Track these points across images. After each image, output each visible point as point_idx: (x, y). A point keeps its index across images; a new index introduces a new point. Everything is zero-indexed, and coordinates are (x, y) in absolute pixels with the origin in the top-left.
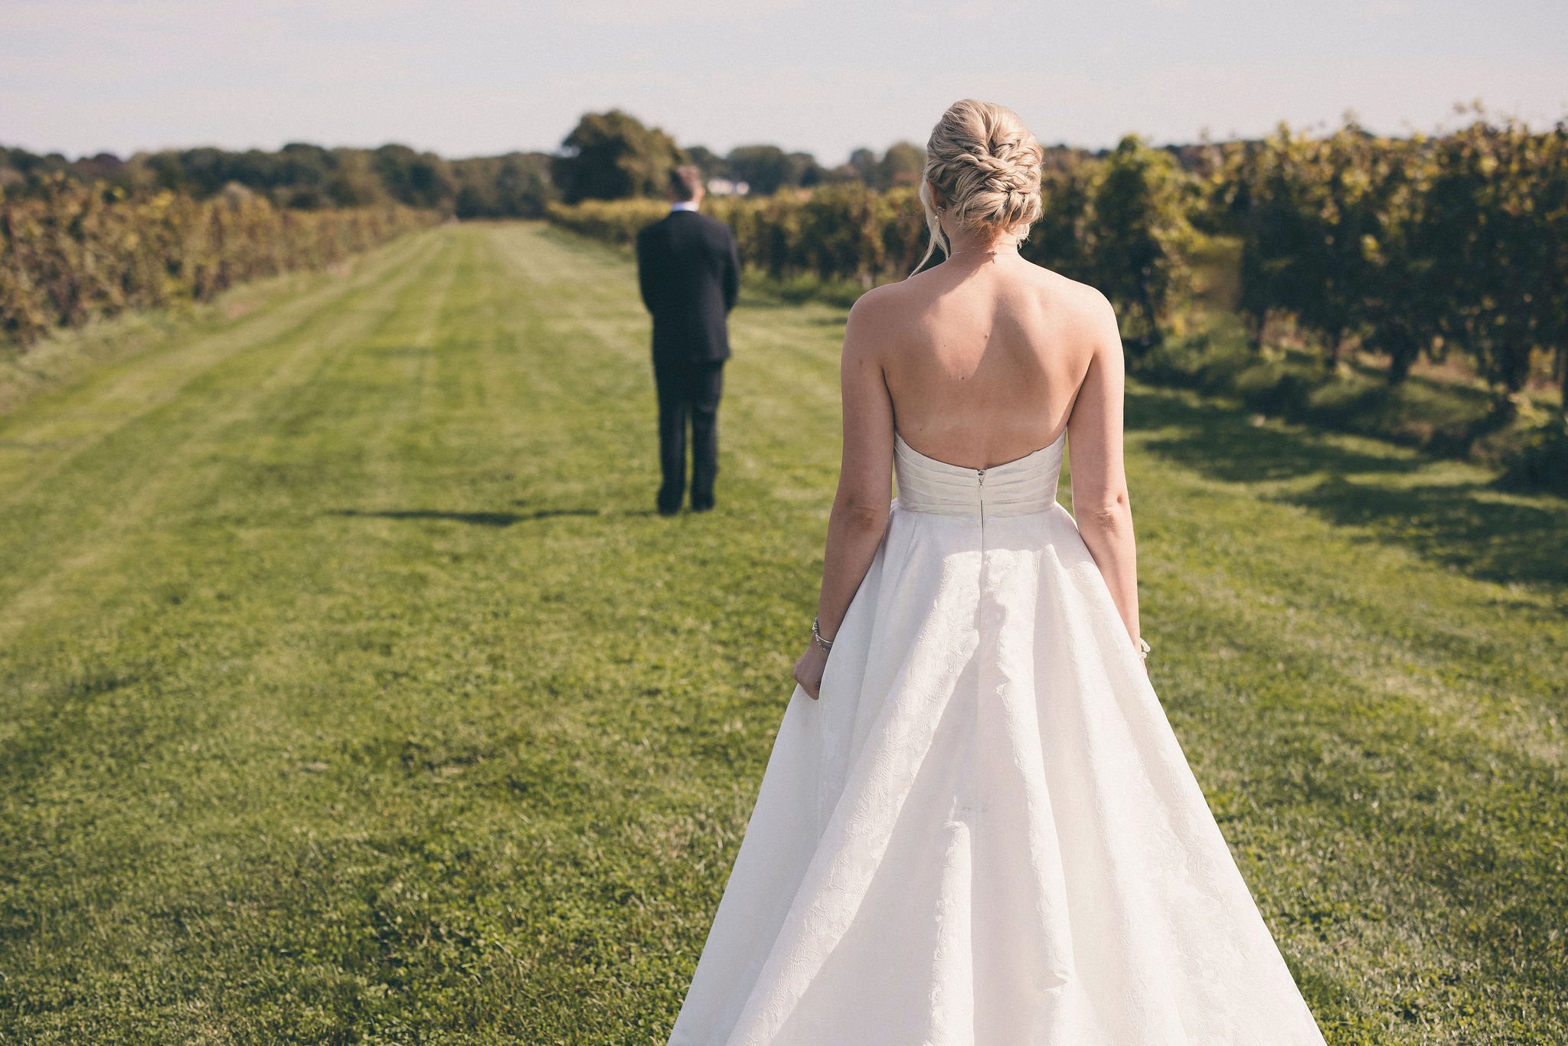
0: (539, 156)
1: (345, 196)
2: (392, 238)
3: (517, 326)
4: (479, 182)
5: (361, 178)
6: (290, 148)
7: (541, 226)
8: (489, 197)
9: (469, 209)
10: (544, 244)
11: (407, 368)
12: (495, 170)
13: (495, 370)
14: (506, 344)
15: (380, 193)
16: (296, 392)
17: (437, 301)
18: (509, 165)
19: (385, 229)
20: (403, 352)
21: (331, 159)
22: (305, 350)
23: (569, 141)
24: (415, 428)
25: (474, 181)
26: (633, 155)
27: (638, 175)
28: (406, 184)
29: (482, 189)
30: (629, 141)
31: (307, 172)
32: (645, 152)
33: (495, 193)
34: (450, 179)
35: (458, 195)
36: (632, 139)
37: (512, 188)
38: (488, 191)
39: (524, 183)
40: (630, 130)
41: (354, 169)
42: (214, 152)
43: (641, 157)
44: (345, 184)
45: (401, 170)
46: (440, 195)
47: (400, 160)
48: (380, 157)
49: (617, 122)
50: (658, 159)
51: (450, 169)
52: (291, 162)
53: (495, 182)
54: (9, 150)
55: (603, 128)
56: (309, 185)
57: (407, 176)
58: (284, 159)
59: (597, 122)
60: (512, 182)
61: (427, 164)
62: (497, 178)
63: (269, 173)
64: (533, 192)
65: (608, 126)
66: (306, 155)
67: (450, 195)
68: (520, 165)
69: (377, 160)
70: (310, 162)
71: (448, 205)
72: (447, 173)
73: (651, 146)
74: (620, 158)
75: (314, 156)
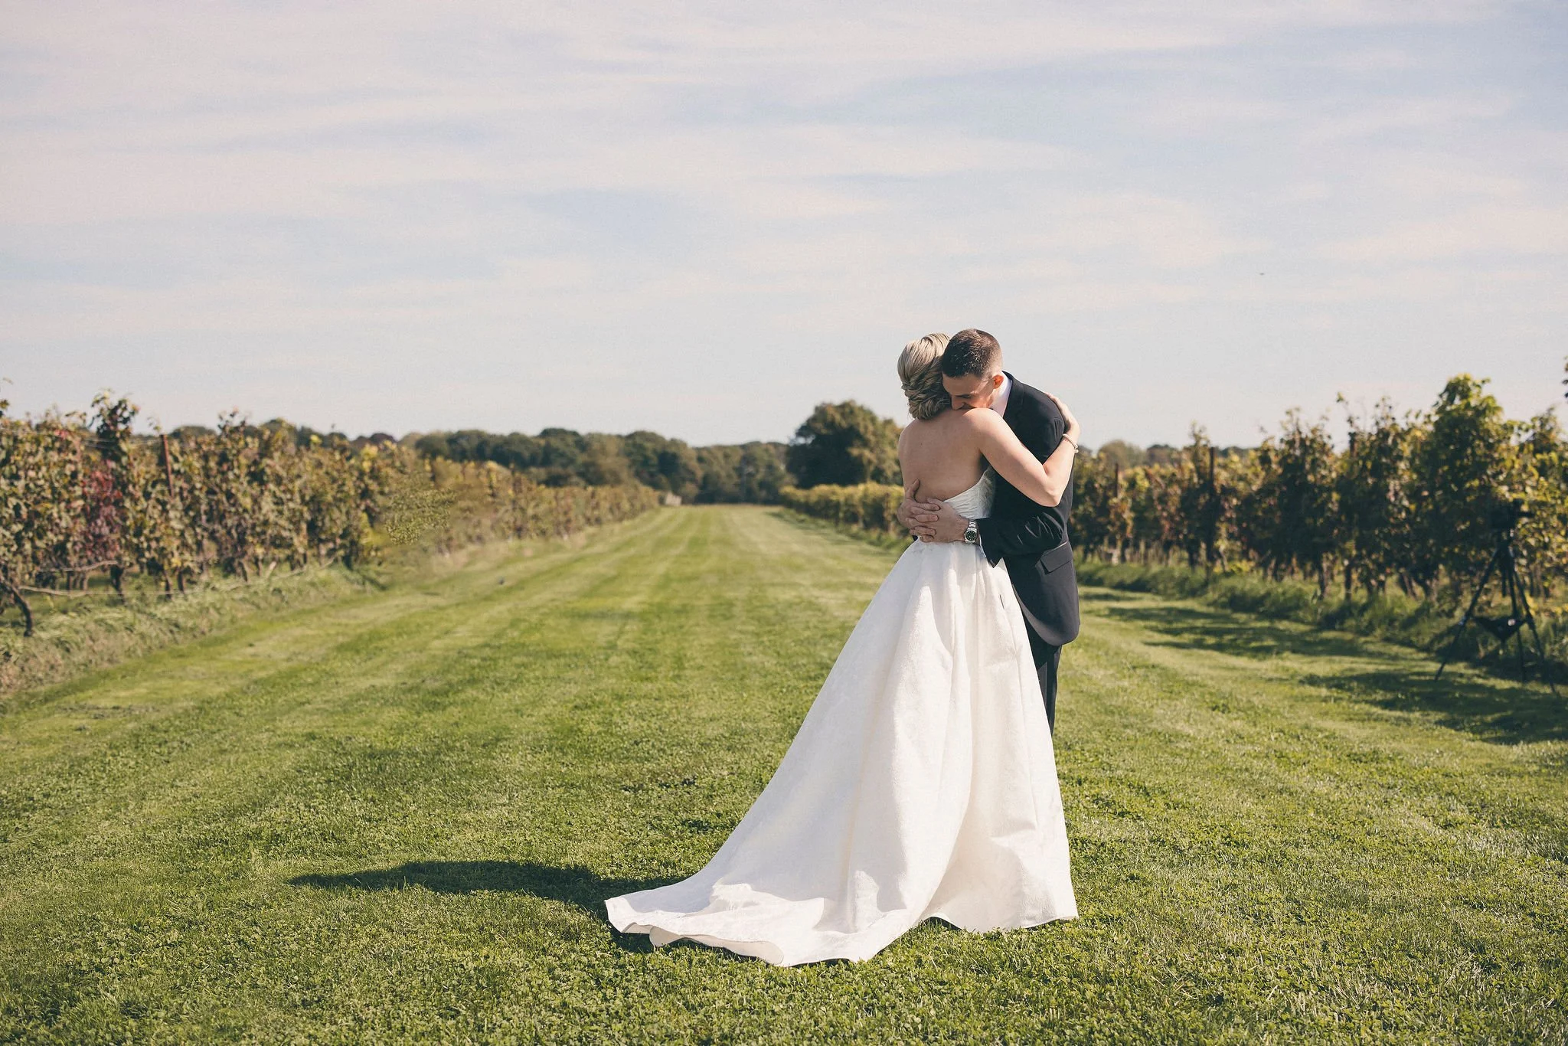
0: (776, 445)
1: (593, 476)
2: (633, 514)
3: (737, 593)
4: (721, 469)
5: (609, 462)
6: (546, 433)
7: (776, 509)
8: (729, 485)
9: (709, 494)
10: (775, 523)
11: (604, 631)
12: (736, 459)
13: (701, 640)
14: (722, 611)
15: (624, 475)
16: (463, 654)
17: (661, 568)
18: (748, 454)
19: (626, 506)
20: (603, 615)
21: (582, 443)
22: (501, 610)
23: (803, 431)
24: (584, 706)
25: (716, 468)
26: (865, 444)
27: (870, 462)
28: (653, 470)
29: (723, 474)
30: (862, 430)
31: (562, 455)
32: (877, 442)
33: (736, 479)
34: (694, 464)
35: (700, 481)
36: (866, 428)
37: (750, 475)
38: (729, 476)
39: (762, 470)
40: (864, 419)
41: (603, 451)
42: (479, 434)
43: (872, 444)
44: (593, 464)
45: (649, 453)
46: (684, 480)
47: (649, 445)
48: (630, 442)
49: (852, 412)
50: (888, 449)
51: (694, 455)
52: (548, 445)
53: (735, 469)
54: (299, 427)
55: (838, 417)
56: (564, 466)
57: (655, 460)
58: (542, 442)
59: (831, 411)
60: (751, 469)
61: (673, 450)
62: (737, 465)
63: (526, 454)
64: (770, 479)
65: (843, 415)
66: (563, 440)
67: (693, 480)
68: (759, 453)
69: (627, 445)
70: (568, 445)
71: (691, 489)
72: (691, 459)
73: (883, 436)
74: (852, 445)
75: (570, 440)
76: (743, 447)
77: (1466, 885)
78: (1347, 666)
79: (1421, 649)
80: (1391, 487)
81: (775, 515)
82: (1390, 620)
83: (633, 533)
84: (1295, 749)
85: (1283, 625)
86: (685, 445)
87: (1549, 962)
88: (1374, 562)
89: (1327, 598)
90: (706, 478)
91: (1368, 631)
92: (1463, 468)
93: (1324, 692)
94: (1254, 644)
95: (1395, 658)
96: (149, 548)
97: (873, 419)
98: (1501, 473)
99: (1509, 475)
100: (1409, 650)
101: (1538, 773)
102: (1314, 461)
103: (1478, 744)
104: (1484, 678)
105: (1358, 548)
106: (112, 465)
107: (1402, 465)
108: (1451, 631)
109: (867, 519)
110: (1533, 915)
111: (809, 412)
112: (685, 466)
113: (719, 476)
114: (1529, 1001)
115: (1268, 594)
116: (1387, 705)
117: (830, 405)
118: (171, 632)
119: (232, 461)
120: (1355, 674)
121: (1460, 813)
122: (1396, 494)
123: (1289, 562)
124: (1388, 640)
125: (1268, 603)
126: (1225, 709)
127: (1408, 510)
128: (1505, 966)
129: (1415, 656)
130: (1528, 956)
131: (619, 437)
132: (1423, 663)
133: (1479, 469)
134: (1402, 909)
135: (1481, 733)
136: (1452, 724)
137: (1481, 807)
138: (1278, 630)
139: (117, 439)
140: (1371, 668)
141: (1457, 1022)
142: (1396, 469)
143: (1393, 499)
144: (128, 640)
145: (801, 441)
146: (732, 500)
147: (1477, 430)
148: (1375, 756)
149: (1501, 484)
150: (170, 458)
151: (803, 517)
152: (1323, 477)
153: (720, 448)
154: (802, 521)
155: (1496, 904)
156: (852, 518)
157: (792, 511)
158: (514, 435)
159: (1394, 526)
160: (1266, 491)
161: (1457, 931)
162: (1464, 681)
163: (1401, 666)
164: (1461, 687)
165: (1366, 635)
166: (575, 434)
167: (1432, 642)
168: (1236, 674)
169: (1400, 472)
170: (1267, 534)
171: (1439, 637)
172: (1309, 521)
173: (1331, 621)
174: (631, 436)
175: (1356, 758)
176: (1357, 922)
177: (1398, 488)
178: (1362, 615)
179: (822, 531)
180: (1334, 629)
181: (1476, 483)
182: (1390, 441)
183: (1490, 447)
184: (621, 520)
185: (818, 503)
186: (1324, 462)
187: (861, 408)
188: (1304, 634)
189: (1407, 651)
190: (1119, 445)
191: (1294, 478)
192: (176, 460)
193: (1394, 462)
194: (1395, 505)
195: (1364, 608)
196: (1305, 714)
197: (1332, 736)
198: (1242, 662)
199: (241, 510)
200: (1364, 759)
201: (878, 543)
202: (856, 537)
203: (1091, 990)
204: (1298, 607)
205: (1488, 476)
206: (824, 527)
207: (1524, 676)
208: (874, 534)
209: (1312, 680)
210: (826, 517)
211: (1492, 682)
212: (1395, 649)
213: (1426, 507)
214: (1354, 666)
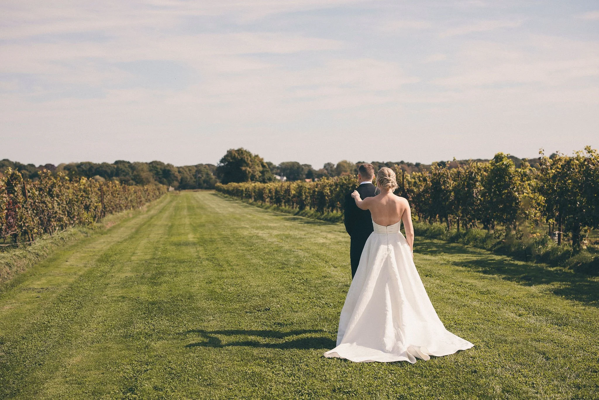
1: (139, 181)
2: (160, 196)
4: (188, 176)
5: (144, 175)
6: (117, 162)
7: (213, 192)
8: (191, 181)
9: (183, 185)
12: (194, 171)
15: (152, 180)
18: (199, 168)
21: (133, 167)
23: (222, 161)
25: (186, 175)
26: (248, 165)
27: (249, 172)
28: (160, 176)
29: (189, 177)
30: (246, 159)
31: (124, 171)
32: (252, 164)
33: (194, 180)
34: (177, 173)
35: (180, 181)
36: (247, 159)
37: (199, 177)
38: (191, 178)
39: (204, 176)
40: (247, 155)
41: (142, 170)
42: (89, 163)
43: (251, 165)
44: (138, 175)
45: (159, 170)
46: (173, 180)
47: (159, 167)
48: (151, 165)
49: (242, 153)
50: (257, 167)
51: (177, 170)
52: (118, 167)
53: (193, 175)
54: (14, 162)
55: (236, 155)
56: (125, 176)
57: (161, 173)
58: (116, 166)
59: (234, 152)
60: (200, 175)
61: (168, 168)
62: (194, 174)
63: (109, 171)
64: (208, 179)
65: (238, 154)
66: (124, 165)
67: (177, 180)
68: (203, 169)
69: (150, 166)
70: (126, 167)
71: (176, 183)
72: (176, 172)
73: (255, 162)
74: (242, 166)
75: (127, 165)
76: (196, 166)
77: (533, 334)
78: (465, 257)
79: (488, 250)
80: (474, 192)
81: (214, 194)
82: (475, 239)
83: (162, 205)
84: (461, 290)
85: (435, 241)
86: (173, 166)
87: (564, 357)
88: (468, 218)
89: (450, 231)
90: (182, 179)
91: (468, 243)
92: (501, 185)
93: (461, 268)
94: (429, 250)
95: (480, 254)
96: (24, 226)
97: (250, 155)
98: (515, 188)
99: (517, 188)
100: (484, 250)
101: (543, 296)
102: (444, 181)
103: (519, 286)
104: (513, 261)
105: (462, 213)
106: (12, 195)
107: (478, 184)
108: (499, 243)
109: (256, 197)
110: (555, 343)
111: (225, 153)
112: (174, 174)
113: (187, 178)
114: (562, 368)
115: (428, 229)
116: (485, 272)
117: (233, 150)
118: (37, 257)
119: (44, 190)
120: (469, 260)
121: (522, 311)
122: (476, 194)
123: (435, 217)
124: (475, 246)
125: (428, 232)
126: (431, 276)
127: (480, 200)
128: (552, 358)
129: (486, 253)
130: (558, 355)
131: (146, 163)
132: (490, 256)
133: (507, 186)
134: (518, 343)
135: (519, 282)
136: (509, 279)
137: (528, 309)
138: (434, 243)
139: (13, 186)
140: (474, 258)
141: (544, 375)
142: (475, 185)
143: (475, 196)
144: (26, 261)
145: (222, 164)
146: (193, 187)
147: (506, 173)
148: (488, 292)
149: (515, 192)
150: (27, 191)
151: (226, 195)
152: (448, 187)
153: (187, 167)
154: (226, 197)
155: (544, 340)
156: (249, 196)
157: (221, 193)
158: (104, 163)
159: (476, 206)
160: (425, 191)
161: (536, 349)
162: (507, 262)
163: (484, 257)
164: (507, 265)
165: (467, 245)
166: (129, 162)
167: (492, 247)
168: (429, 262)
169: (477, 186)
170: (427, 207)
171: (495, 246)
172: (444, 203)
173: (453, 239)
174: (151, 163)
175: (482, 293)
176: (507, 348)
177: (477, 192)
178: (465, 237)
179: (237, 201)
180: (455, 243)
181: (506, 191)
182: (473, 175)
183: (510, 178)
184: (156, 199)
185: (233, 190)
186: (448, 181)
187: (245, 151)
188: (444, 244)
189: (483, 251)
190: (345, 162)
191: (436, 187)
192: (29, 192)
193: (475, 183)
194: (476, 198)
195: (465, 235)
196: (459, 278)
197: (472, 285)
198: (428, 257)
199: (48, 209)
200: (485, 293)
201: (261, 207)
202: (251, 204)
203: (438, 370)
204: (440, 234)
205: (510, 189)
206: (236, 200)
207: (526, 259)
208: (259, 203)
209: (455, 264)
210: (238, 196)
211: (516, 262)
212: (479, 250)
213: (487, 199)
214: (468, 257)
